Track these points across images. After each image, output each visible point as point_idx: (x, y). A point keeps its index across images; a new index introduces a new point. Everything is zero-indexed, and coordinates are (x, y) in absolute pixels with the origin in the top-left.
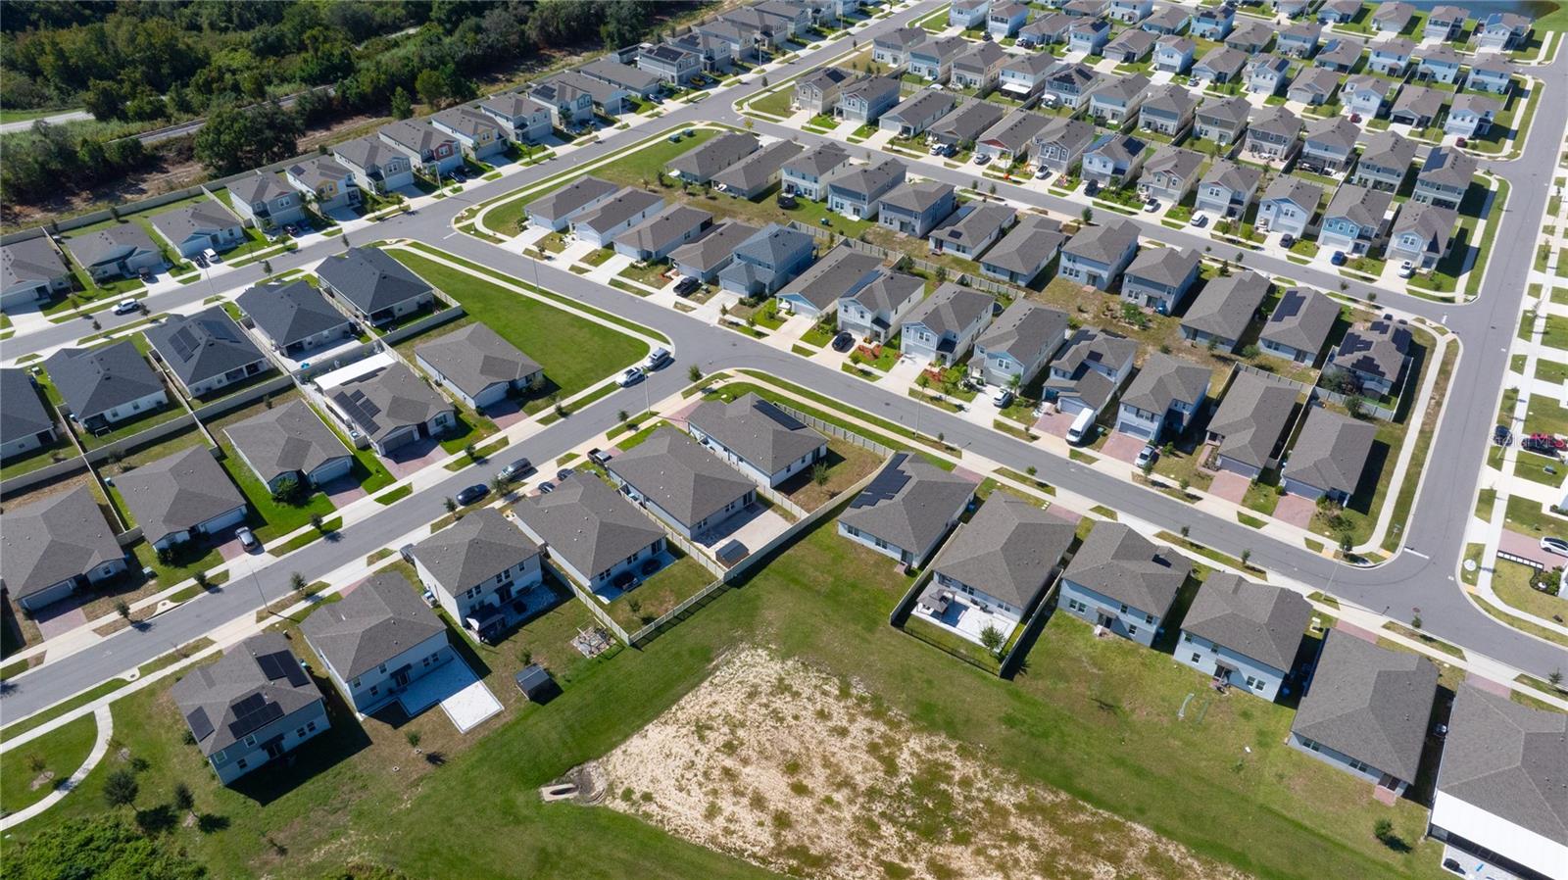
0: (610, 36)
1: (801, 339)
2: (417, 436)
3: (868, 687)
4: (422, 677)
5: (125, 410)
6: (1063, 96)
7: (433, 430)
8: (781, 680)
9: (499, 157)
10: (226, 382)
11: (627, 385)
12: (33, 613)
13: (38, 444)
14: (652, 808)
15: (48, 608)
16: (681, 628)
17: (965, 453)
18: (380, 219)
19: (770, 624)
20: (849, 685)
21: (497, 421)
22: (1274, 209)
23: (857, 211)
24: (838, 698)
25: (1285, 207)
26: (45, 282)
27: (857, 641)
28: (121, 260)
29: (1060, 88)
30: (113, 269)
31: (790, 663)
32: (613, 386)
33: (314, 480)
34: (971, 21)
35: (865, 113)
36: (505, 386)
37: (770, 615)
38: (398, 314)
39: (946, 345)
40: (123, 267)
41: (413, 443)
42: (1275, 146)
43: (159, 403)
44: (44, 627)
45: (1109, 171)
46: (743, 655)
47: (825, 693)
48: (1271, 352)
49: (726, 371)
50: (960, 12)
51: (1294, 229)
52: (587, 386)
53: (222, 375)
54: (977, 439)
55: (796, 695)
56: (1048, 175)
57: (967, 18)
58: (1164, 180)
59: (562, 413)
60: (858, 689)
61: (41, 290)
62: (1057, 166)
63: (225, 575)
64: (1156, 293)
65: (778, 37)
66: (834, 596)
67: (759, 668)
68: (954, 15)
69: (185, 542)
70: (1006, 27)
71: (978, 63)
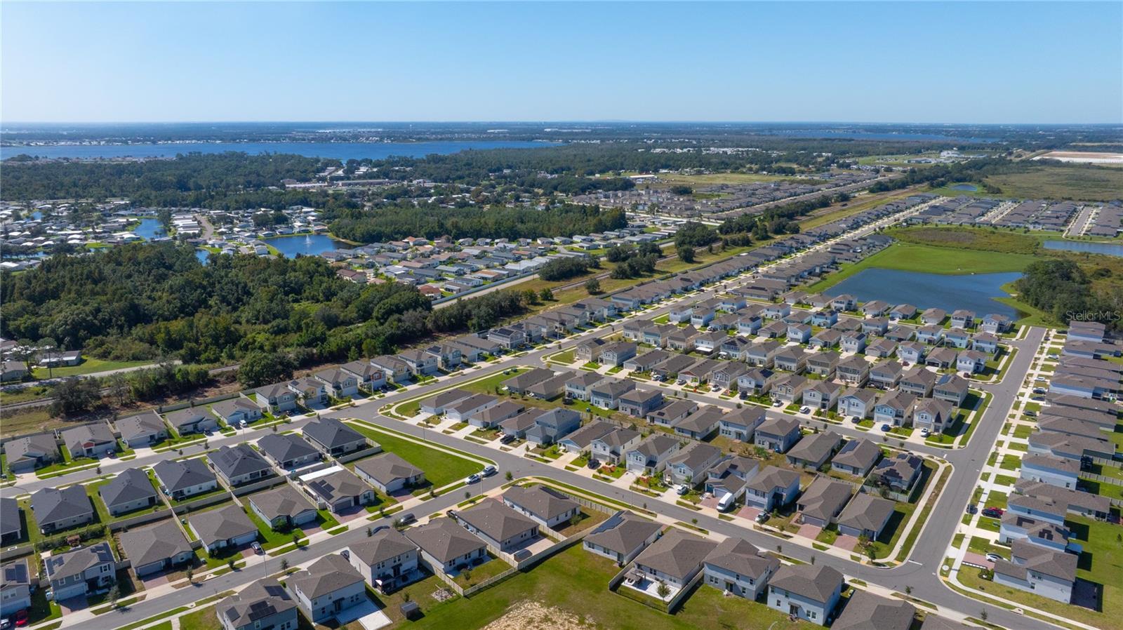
0: (473, 325)
1: (571, 463)
2: (353, 504)
3: (595, 620)
4: (348, 608)
5: (194, 489)
6: (731, 353)
7: (362, 501)
8: (546, 616)
9: (408, 382)
10: (249, 479)
11: (470, 483)
12: (141, 577)
13: (147, 504)
15: (149, 575)
16: (492, 590)
17: (659, 515)
18: (338, 409)
19: (542, 590)
20: (584, 619)
21: (397, 499)
22: (846, 402)
23: (607, 405)
24: (577, 624)
25: (852, 401)
26: (155, 432)
27: (590, 598)
28: (195, 424)
29: (729, 348)
30: (190, 428)
31: (552, 609)
32: (463, 484)
33: (295, 521)
34: (682, 319)
35: (615, 360)
36: (403, 481)
37: (542, 586)
38: (345, 450)
39: (651, 463)
40: (195, 427)
41: (350, 507)
42: (853, 375)
43: (213, 487)
44: (146, 584)
45: (753, 386)
46: (526, 605)
47: (570, 622)
48: (839, 470)
49: (527, 478)
50: (675, 314)
51: (860, 414)
52: (449, 483)
53: (247, 475)
54: (666, 509)
55: (555, 623)
56: (719, 389)
57: (679, 317)
58: (784, 389)
59: (433, 495)
60: (589, 620)
61: (152, 437)
62: (724, 385)
63: (244, 564)
64: (773, 441)
65: (569, 326)
66: (579, 577)
67: (535, 611)
68: (672, 315)
69: (223, 548)
70: (701, 321)
71: (682, 336)
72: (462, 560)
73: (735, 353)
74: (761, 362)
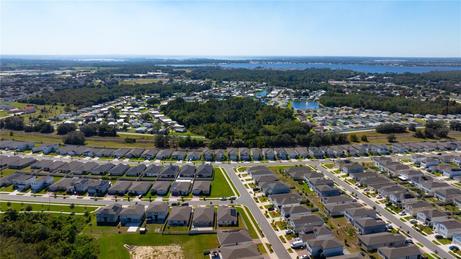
0: (312, 144)
1: (264, 206)
2: (179, 193)
4: (133, 222)
5: (150, 175)
6: (415, 183)
7: (182, 193)
8: (177, 252)
9: (257, 159)
10: (167, 177)
11: (221, 200)
12: (109, 194)
13: (136, 175)
14: (133, 256)
15: (112, 194)
16: (172, 236)
17: (265, 237)
18: (223, 163)
19: (187, 244)
21: (194, 197)
23: (313, 188)
27: (195, 254)
28: (177, 156)
29: (415, 180)
30: (175, 157)
31: (182, 251)
32: (219, 199)
33: (158, 193)
35: (347, 172)
36: (200, 191)
37: (189, 243)
38: (203, 176)
39: (288, 216)
40: (177, 158)
43: (155, 176)
44: (108, 196)
45: (396, 201)
46: (177, 246)
49: (241, 205)
51: (444, 235)
52: (215, 197)
53: (166, 175)
54: (272, 237)
56: (381, 198)
57: (415, 160)
59: (205, 200)
61: (163, 157)
63: (133, 200)
64: (360, 228)
65: (351, 153)
66: (202, 245)
67: (176, 249)
68: (412, 159)
69: (133, 193)
70: (425, 165)
71: (395, 169)
72: (176, 222)
73: (417, 184)
74: (427, 192)
